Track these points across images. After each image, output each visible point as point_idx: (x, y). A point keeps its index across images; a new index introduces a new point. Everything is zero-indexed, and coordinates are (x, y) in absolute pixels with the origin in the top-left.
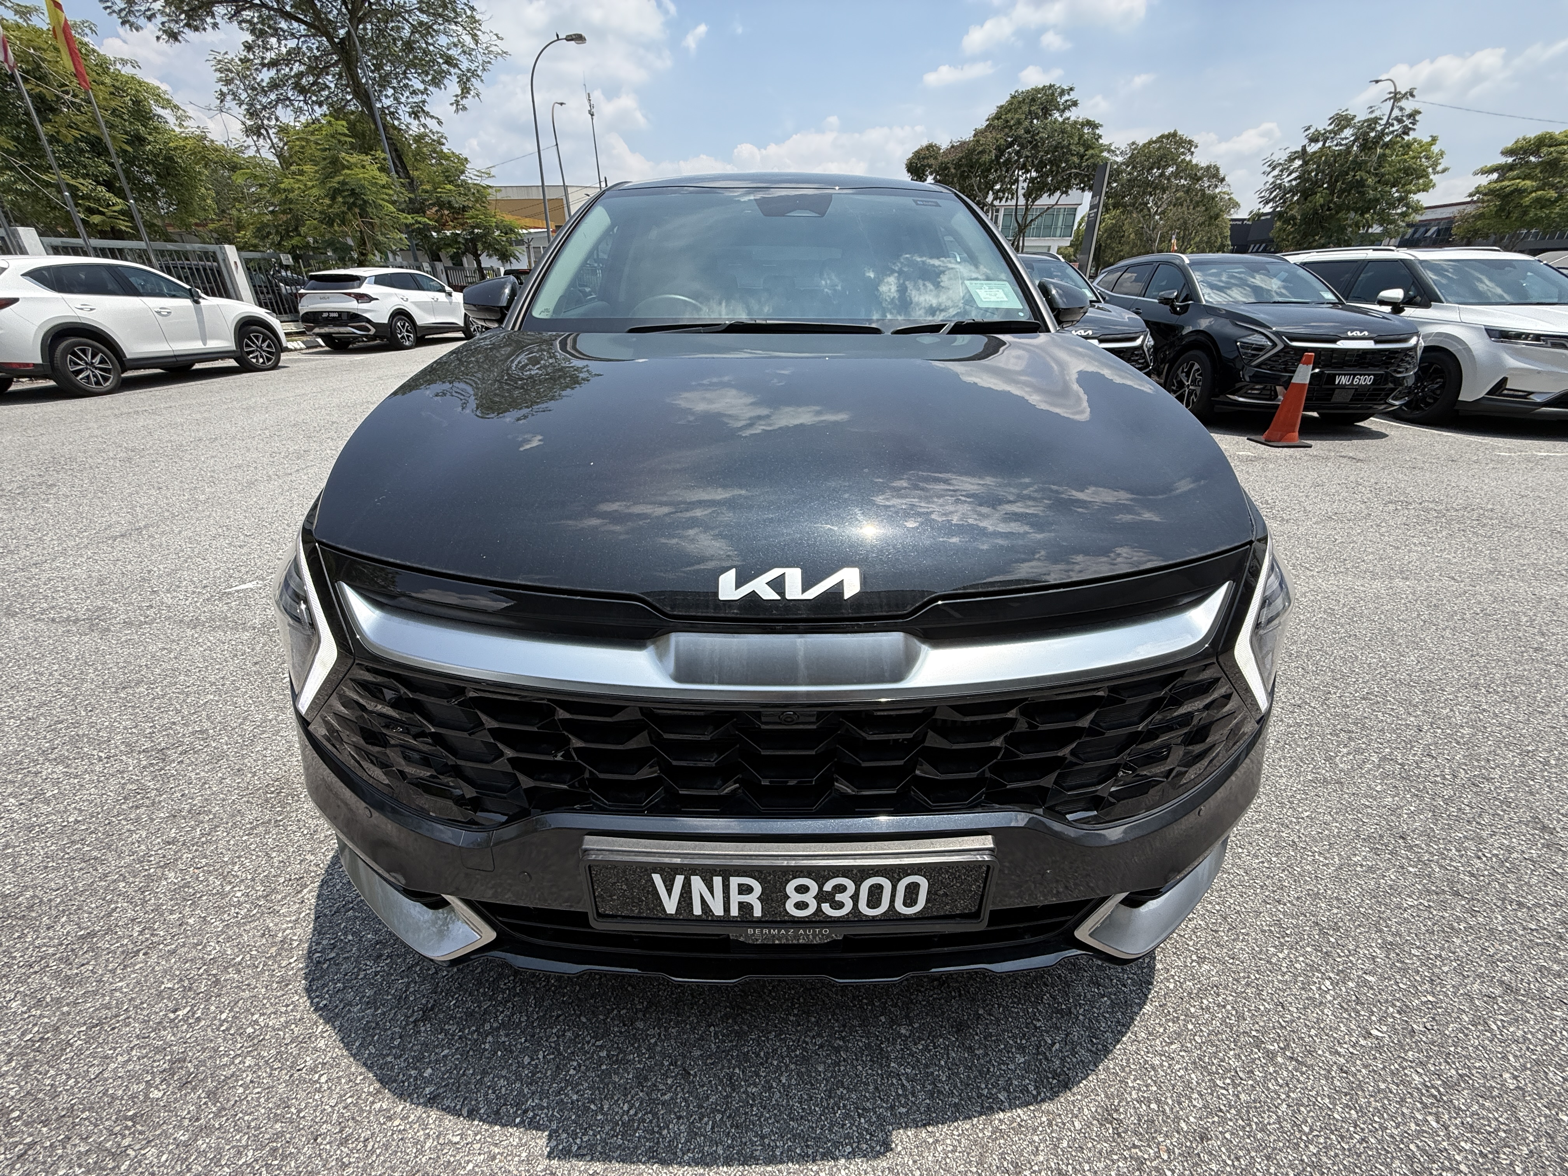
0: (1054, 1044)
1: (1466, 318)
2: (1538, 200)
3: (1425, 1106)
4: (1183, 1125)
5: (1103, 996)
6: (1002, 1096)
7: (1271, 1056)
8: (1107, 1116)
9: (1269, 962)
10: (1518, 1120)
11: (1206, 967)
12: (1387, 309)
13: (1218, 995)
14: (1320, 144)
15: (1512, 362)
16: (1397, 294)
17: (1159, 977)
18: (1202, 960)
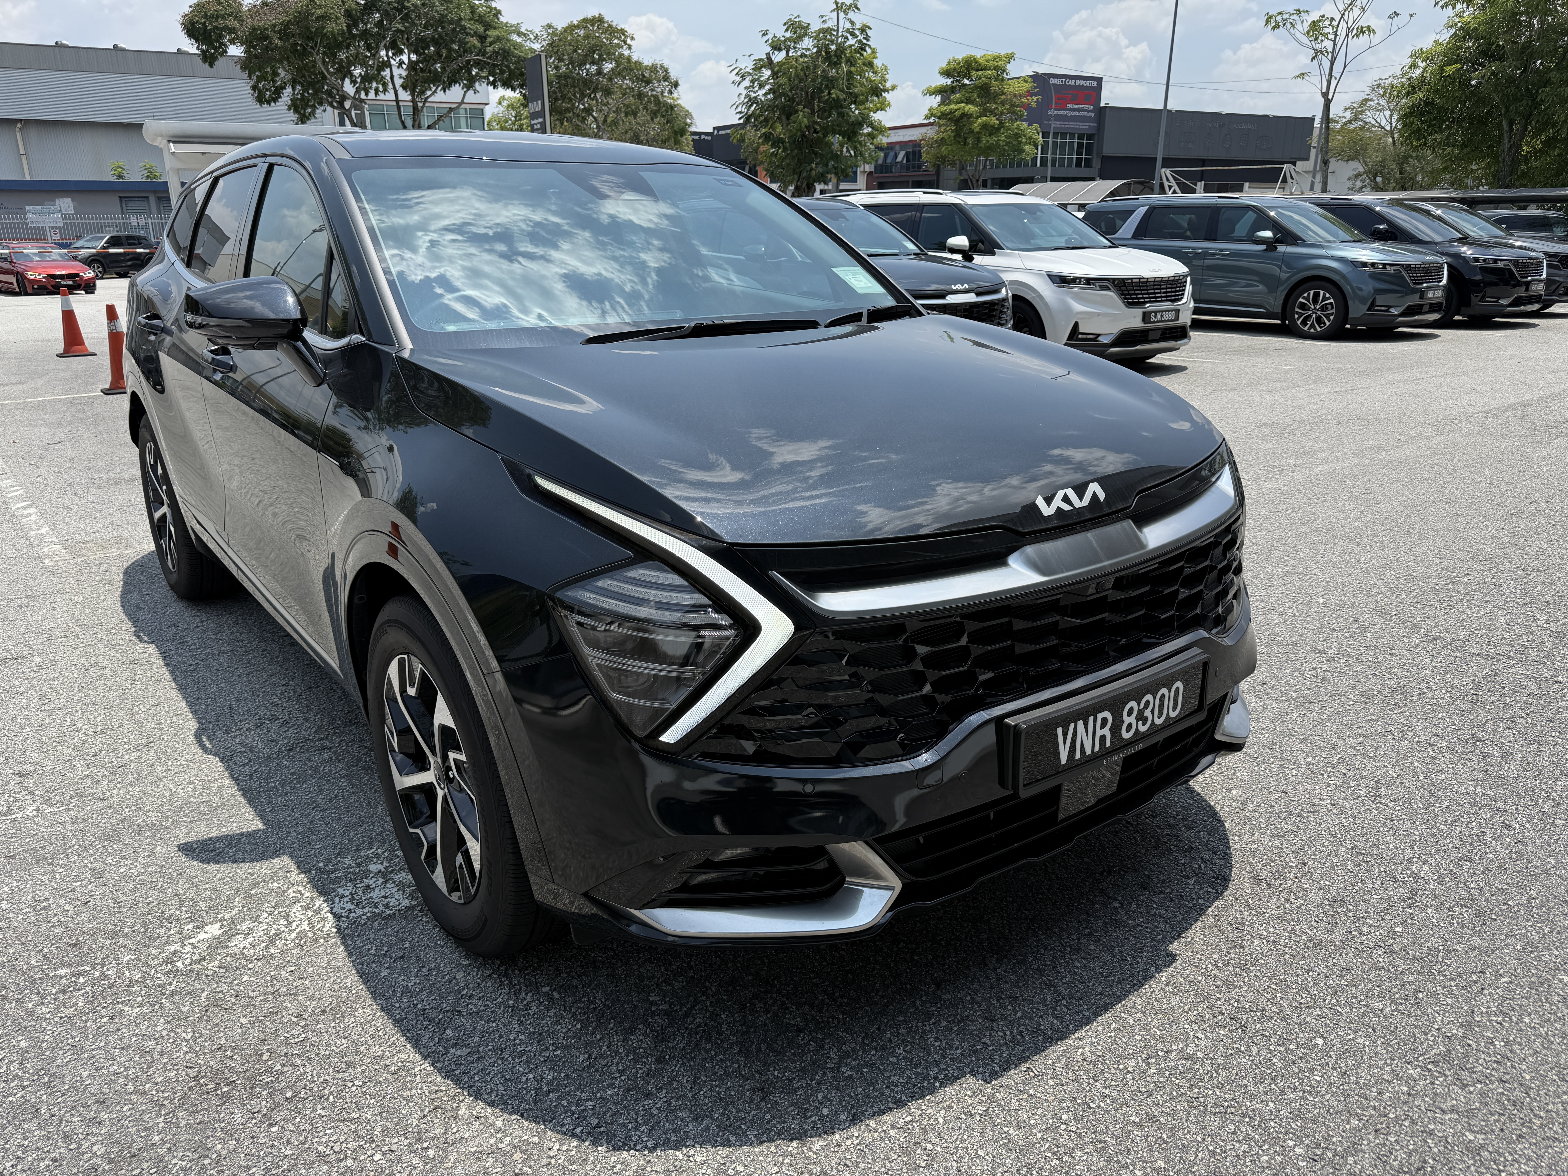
0: (1200, 866)
1: (1030, 264)
2: (984, 126)
3: (1373, 801)
4: (1291, 864)
5: (1200, 832)
6: (1201, 901)
7: (1299, 816)
8: (1257, 880)
9: (1260, 775)
10: (1408, 788)
11: (1234, 792)
12: (958, 257)
13: (1252, 802)
14: (784, 53)
15: (1078, 307)
16: (961, 241)
17: (1218, 808)
18: (1229, 790)
